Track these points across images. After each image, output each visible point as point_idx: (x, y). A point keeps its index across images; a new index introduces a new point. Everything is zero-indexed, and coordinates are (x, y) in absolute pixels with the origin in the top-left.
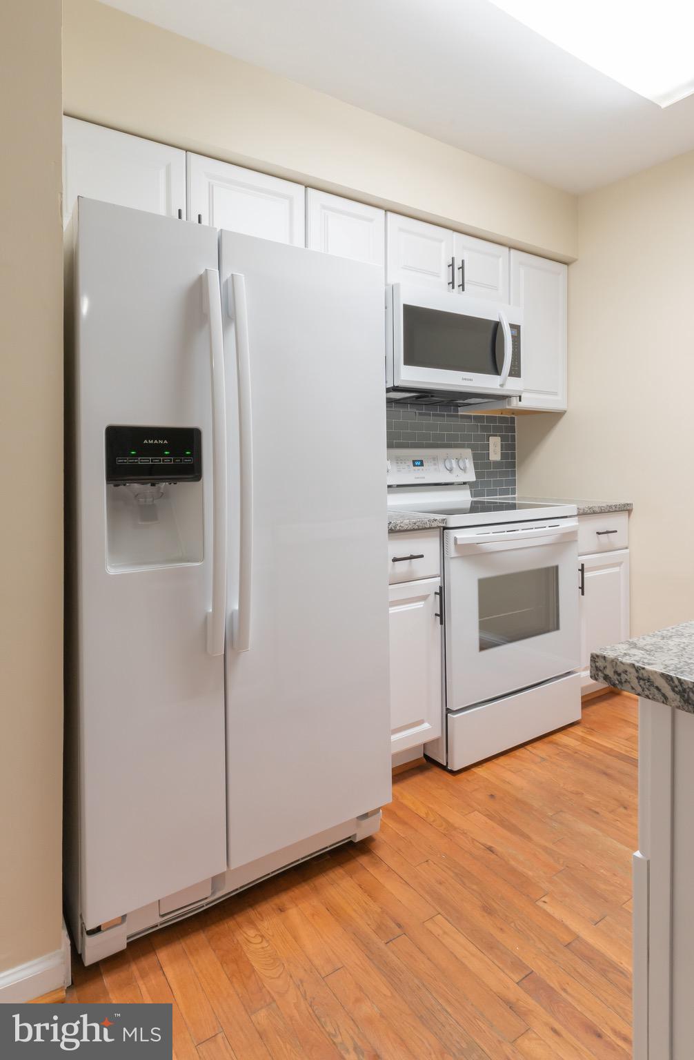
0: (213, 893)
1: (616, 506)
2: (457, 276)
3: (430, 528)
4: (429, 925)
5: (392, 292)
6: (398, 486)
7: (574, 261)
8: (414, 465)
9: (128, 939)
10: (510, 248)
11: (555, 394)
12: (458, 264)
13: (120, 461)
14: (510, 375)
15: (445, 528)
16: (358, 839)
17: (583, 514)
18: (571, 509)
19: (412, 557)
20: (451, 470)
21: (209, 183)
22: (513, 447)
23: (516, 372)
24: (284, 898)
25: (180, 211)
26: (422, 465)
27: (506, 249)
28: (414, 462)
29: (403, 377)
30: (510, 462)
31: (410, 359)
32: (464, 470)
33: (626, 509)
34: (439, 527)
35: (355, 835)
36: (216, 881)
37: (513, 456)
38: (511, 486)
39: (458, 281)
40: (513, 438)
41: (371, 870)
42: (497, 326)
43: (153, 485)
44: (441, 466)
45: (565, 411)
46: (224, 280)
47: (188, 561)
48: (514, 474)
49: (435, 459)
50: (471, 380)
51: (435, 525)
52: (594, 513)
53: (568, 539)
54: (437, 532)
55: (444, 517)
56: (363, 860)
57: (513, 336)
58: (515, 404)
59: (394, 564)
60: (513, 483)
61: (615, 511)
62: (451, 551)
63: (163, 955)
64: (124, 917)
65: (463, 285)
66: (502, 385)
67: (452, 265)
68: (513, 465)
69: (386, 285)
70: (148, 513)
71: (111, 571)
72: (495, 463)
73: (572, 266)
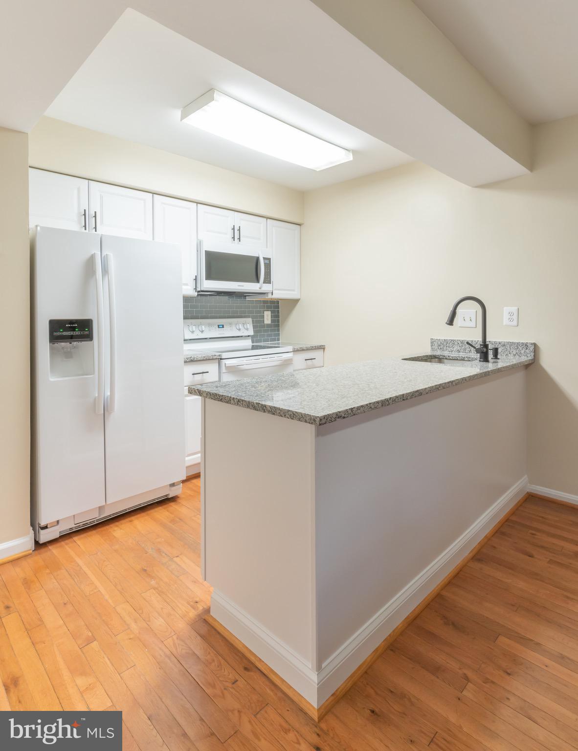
0: (99, 516)
1: (315, 347)
2: (236, 234)
3: (212, 359)
4: (193, 518)
5: (199, 244)
6: (210, 338)
7: (303, 224)
8: (219, 327)
9: (60, 532)
10: (268, 218)
11: (294, 290)
12: (236, 228)
13: (55, 334)
14: (264, 282)
15: (221, 359)
16: (170, 497)
17: (295, 351)
18: (290, 348)
19: (203, 373)
20: (239, 330)
21: (101, 195)
22: (278, 316)
23: (268, 280)
24: (133, 518)
25: (85, 210)
26: (223, 327)
27: (265, 219)
28: (218, 326)
29: (205, 286)
30: (276, 324)
31: (209, 277)
32: (247, 329)
33: (322, 348)
34: (219, 358)
35: (169, 494)
36: (101, 509)
37: (278, 321)
38: (277, 337)
39: (237, 236)
40: (278, 312)
41: (174, 506)
42: (258, 259)
43: (71, 343)
44: (234, 328)
45: (300, 299)
46: (103, 256)
47: (87, 375)
48: (278, 330)
49: (230, 324)
50: (243, 286)
51: (215, 357)
52: (303, 350)
53: (287, 363)
54: (217, 361)
55: (220, 354)
56: (172, 504)
57: (265, 264)
58: (270, 296)
59: (194, 377)
60: (279, 335)
61: (316, 349)
62: (224, 370)
63: (76, 538)
64: (58, 522)
65: (239, 239)
66: (260, 288)
67: (234, 229)
68: (278, 326)
69: (198, 239)
70: (68, 355)
71: (52, 380)
72: (268, 325)
73: (302, 226)
